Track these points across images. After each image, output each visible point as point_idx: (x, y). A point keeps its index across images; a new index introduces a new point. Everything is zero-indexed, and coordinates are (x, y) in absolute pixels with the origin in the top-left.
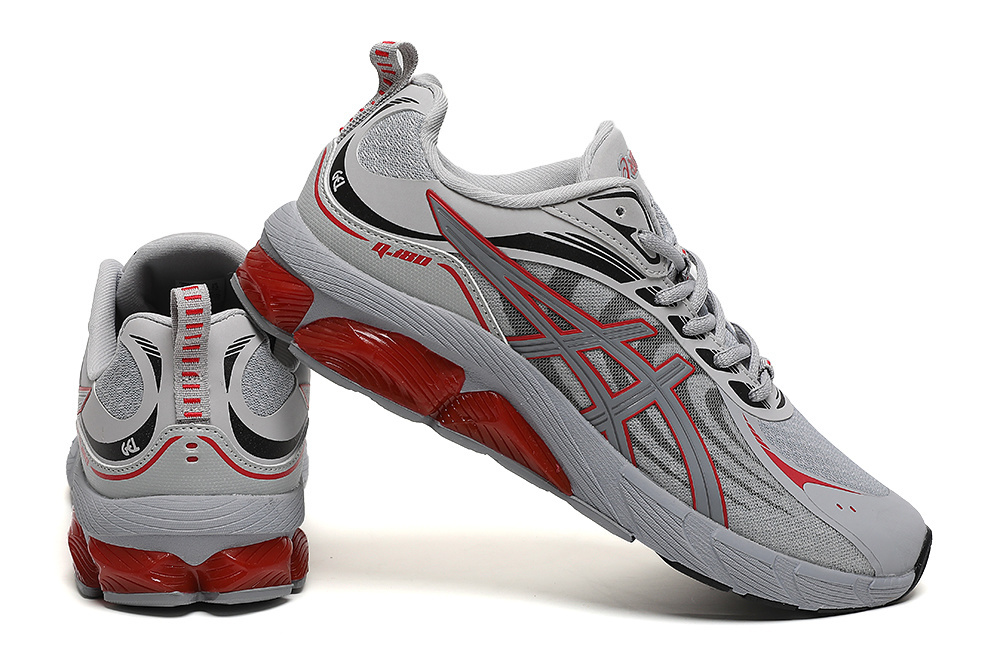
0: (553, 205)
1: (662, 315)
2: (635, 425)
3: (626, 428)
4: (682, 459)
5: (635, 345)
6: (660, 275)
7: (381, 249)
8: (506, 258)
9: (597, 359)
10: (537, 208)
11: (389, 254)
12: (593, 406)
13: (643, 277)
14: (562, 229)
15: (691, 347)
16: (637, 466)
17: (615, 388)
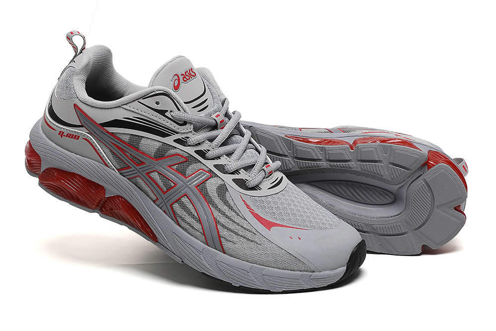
0: (126, 104)
1: (191, 151)
2: (176, 206)
3: (172, 208)
4: (199, 221)
5: (174, 167)
6: (187, 131)
7: (61, 134)
8: (108, 132)
9: (155, 175)
10: (119, 107)
11: (64, 136)
12: (157, 199)
13: (177, 133)
14: (131, 115)
15: (210, 164)
16: (180, 226)
17: (165, 190)
